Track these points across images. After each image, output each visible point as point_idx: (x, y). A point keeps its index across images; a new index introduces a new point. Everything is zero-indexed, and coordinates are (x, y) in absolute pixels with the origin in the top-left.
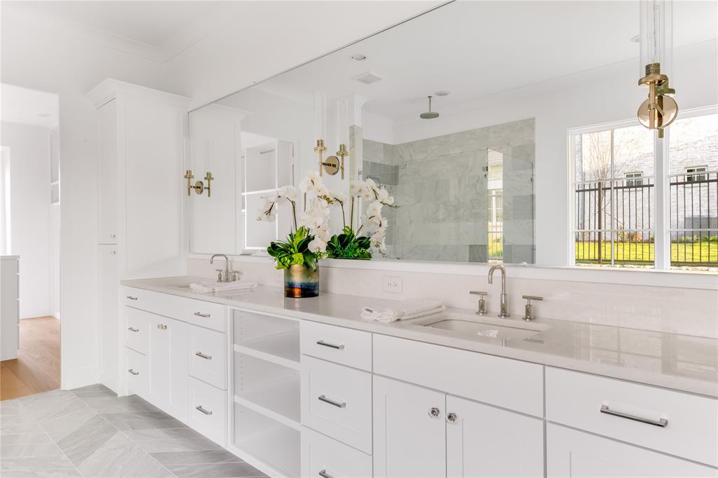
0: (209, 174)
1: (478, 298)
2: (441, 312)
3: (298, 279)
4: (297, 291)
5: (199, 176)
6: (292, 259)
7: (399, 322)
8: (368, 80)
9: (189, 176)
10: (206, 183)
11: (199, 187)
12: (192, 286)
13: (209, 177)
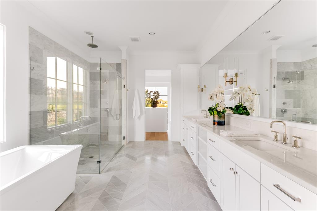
0: (205, 86)
1: (275, 134)
2: (257, 137)
3: (217, 119)
4: (216, 123)
5: (202, 87)
6: (214, 113)
7: (231, 137)
8: (275, 39)
9: (199, 87)
10: (204, 89)
11: (202, 90)
12: (192, 118)
13: (205, 87)
